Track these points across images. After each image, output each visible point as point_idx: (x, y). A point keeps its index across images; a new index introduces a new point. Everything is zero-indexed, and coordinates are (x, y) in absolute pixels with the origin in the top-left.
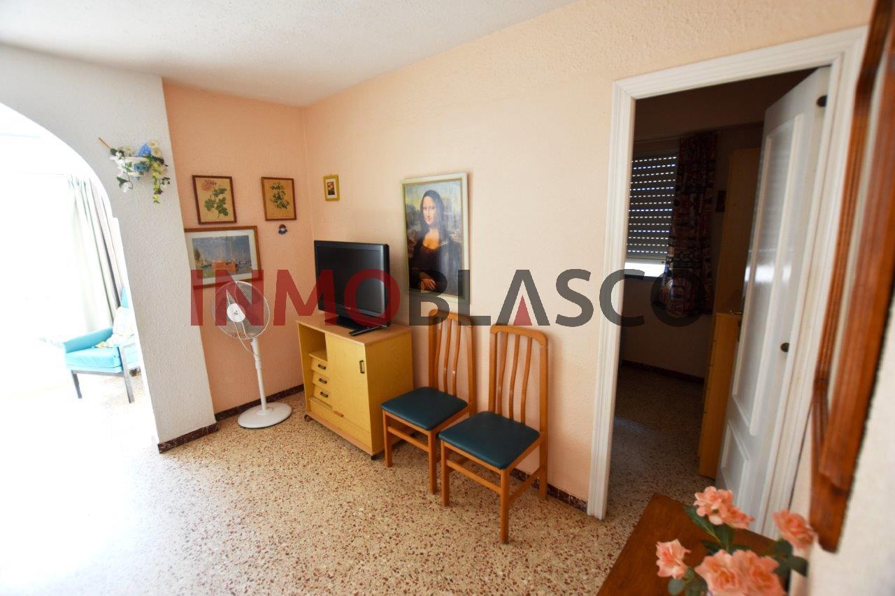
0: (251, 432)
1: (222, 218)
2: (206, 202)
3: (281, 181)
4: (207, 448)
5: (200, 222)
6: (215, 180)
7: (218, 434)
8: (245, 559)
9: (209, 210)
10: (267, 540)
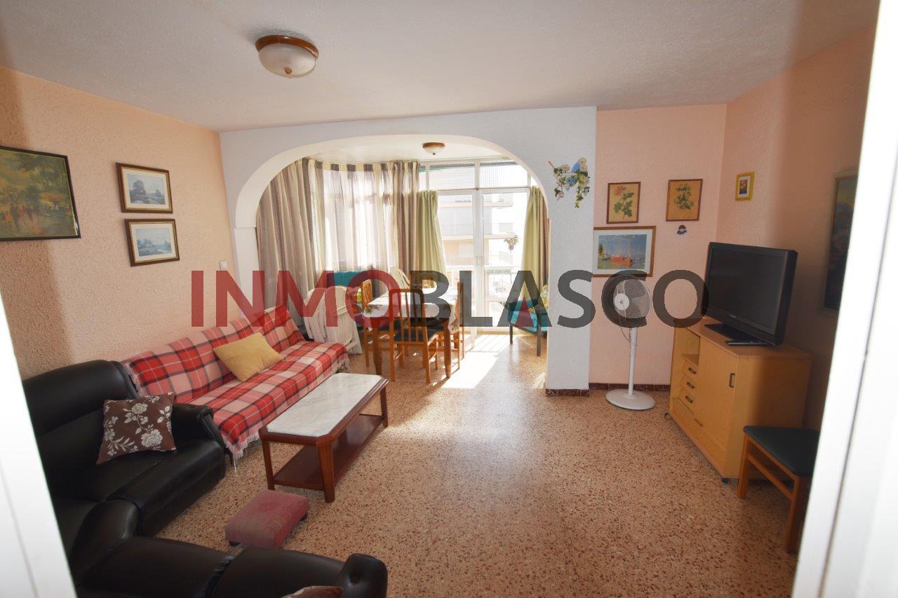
0: (614, 408)
1: (627, 218)
2: (615, 205)
3: (688, 182)
4: (577, 406)
5: (608, 222)
6: (626, 186)
7: (588, 399)
8: (578, 494)
9: (616, 212)
10: (598, 491)
